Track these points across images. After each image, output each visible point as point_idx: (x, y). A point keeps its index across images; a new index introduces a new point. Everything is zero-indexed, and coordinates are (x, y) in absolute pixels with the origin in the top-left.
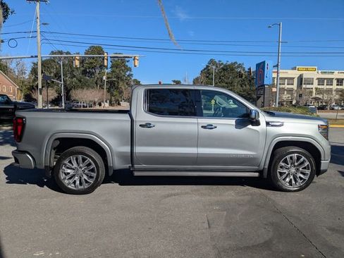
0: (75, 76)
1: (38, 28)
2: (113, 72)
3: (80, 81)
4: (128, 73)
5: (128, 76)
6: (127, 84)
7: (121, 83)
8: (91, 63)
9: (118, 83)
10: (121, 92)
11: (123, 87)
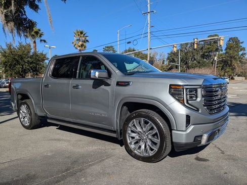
0: (195, 59)
1: (149, 30)
2: (227, 53)
3: (199, 63)
4: (241, 53)
5: (242, 55)
6: (240, 61)
7: (234, 62)
8: (209, 48)
9: (231, 61)
10: (233, 69)
11: (236, 65)
